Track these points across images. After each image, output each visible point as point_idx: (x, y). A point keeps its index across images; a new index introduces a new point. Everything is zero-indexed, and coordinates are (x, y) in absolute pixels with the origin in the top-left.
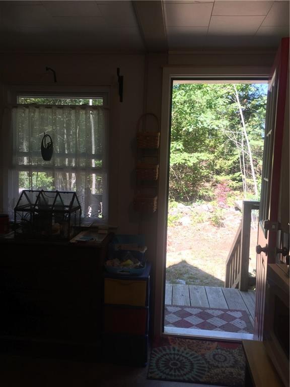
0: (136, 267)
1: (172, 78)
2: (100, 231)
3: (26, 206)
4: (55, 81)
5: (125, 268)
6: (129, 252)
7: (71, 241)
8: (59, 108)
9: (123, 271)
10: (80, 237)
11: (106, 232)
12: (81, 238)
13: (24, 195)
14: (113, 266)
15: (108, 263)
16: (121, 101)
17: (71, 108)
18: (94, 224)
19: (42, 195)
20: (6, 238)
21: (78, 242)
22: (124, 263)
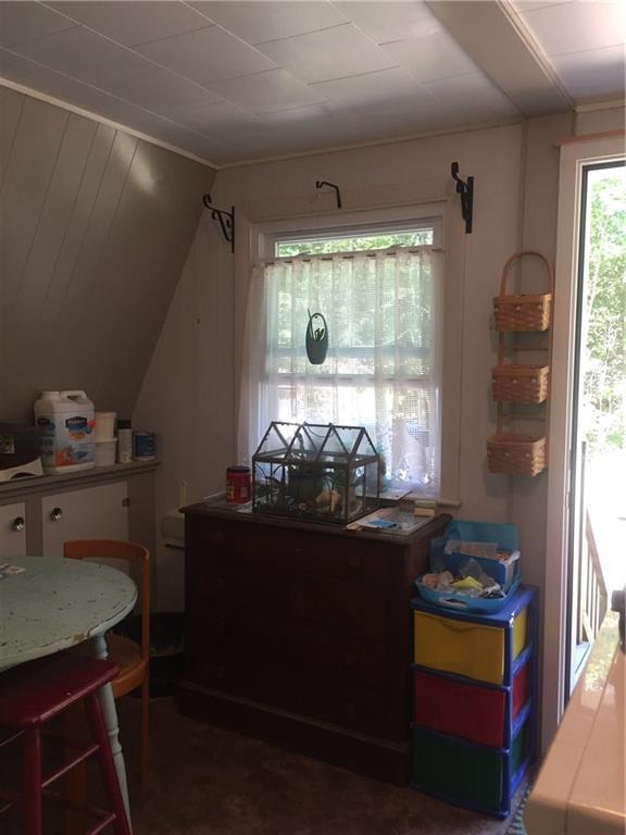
0: (486, 596)
1: (584, 167)
2: (418, 511)
3: (279, 452)
4: (339, 206)
5: (459, 593)
6: (472, 560)
7: (349, 527)
8: (345, 258)
9: (452, 601)
10: (372, 520)
11: (432, 513)
12: (371, 523)
13: (273, 431)
14: (436, 587)
15: (427, 579)
16: (469, 230)
17: (369, 256)
18: (411, 496)
19: (305, 431)
20: (240, 511)
21: (365, 529)
22: (460, 583)
